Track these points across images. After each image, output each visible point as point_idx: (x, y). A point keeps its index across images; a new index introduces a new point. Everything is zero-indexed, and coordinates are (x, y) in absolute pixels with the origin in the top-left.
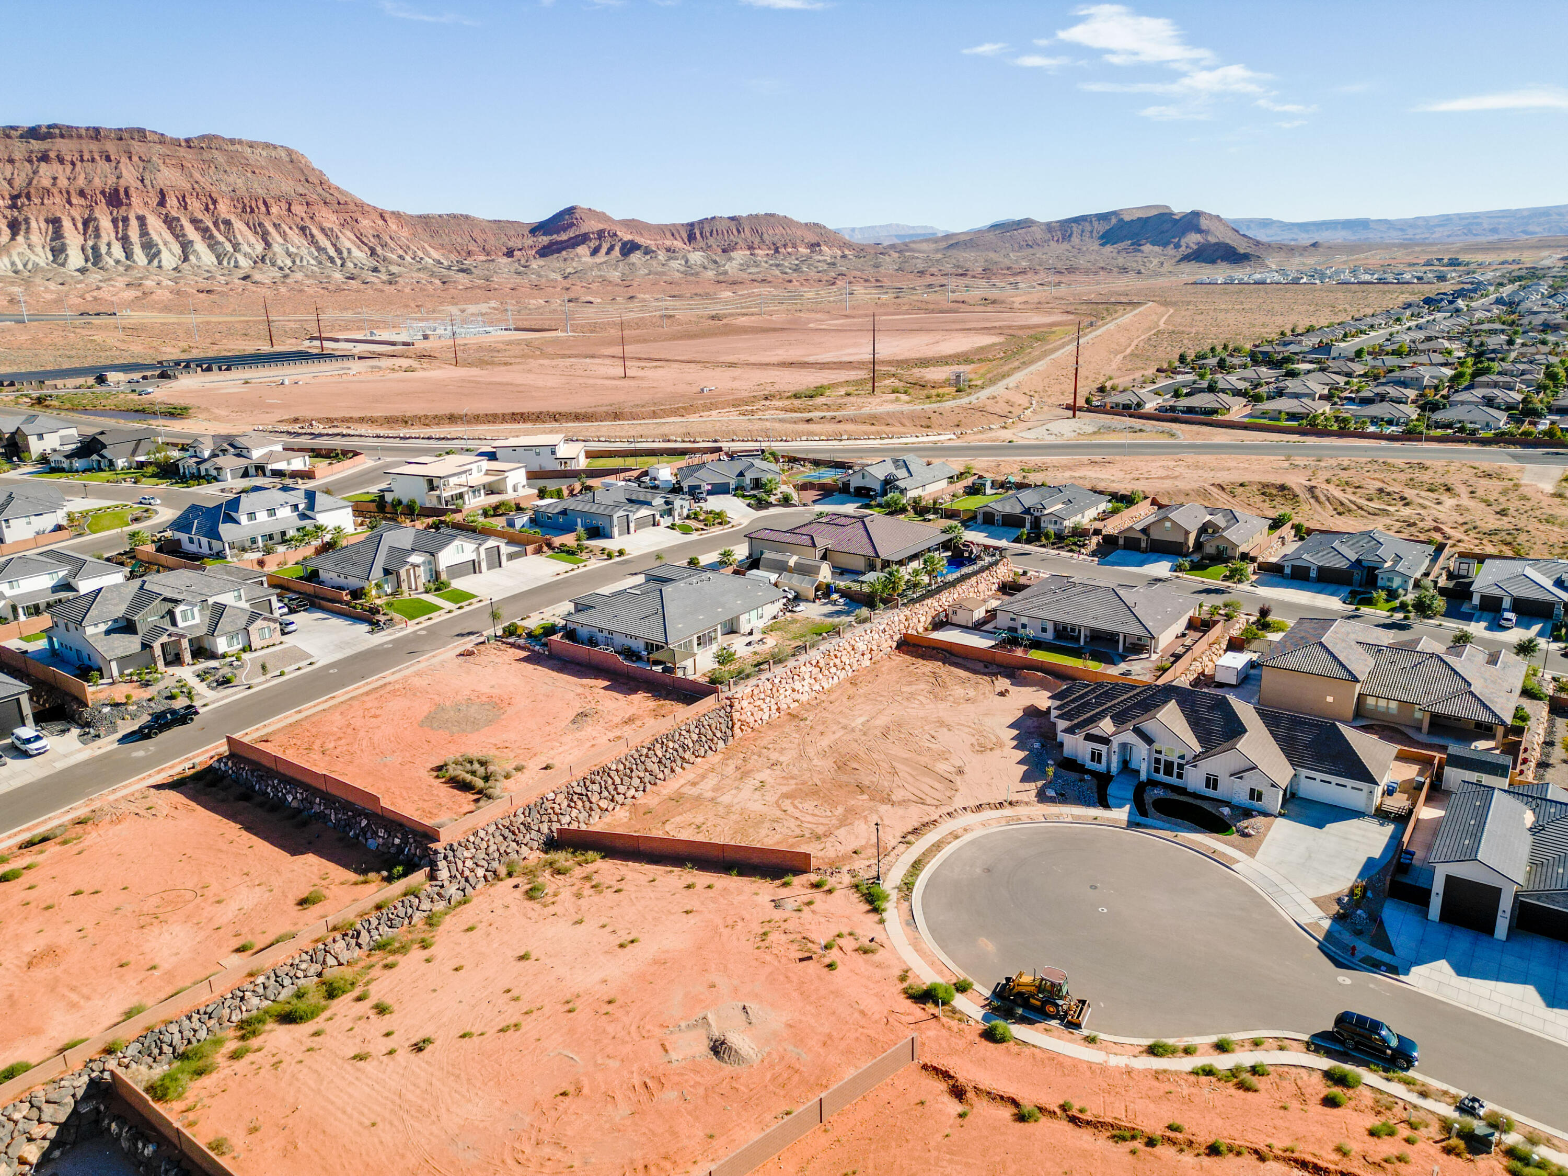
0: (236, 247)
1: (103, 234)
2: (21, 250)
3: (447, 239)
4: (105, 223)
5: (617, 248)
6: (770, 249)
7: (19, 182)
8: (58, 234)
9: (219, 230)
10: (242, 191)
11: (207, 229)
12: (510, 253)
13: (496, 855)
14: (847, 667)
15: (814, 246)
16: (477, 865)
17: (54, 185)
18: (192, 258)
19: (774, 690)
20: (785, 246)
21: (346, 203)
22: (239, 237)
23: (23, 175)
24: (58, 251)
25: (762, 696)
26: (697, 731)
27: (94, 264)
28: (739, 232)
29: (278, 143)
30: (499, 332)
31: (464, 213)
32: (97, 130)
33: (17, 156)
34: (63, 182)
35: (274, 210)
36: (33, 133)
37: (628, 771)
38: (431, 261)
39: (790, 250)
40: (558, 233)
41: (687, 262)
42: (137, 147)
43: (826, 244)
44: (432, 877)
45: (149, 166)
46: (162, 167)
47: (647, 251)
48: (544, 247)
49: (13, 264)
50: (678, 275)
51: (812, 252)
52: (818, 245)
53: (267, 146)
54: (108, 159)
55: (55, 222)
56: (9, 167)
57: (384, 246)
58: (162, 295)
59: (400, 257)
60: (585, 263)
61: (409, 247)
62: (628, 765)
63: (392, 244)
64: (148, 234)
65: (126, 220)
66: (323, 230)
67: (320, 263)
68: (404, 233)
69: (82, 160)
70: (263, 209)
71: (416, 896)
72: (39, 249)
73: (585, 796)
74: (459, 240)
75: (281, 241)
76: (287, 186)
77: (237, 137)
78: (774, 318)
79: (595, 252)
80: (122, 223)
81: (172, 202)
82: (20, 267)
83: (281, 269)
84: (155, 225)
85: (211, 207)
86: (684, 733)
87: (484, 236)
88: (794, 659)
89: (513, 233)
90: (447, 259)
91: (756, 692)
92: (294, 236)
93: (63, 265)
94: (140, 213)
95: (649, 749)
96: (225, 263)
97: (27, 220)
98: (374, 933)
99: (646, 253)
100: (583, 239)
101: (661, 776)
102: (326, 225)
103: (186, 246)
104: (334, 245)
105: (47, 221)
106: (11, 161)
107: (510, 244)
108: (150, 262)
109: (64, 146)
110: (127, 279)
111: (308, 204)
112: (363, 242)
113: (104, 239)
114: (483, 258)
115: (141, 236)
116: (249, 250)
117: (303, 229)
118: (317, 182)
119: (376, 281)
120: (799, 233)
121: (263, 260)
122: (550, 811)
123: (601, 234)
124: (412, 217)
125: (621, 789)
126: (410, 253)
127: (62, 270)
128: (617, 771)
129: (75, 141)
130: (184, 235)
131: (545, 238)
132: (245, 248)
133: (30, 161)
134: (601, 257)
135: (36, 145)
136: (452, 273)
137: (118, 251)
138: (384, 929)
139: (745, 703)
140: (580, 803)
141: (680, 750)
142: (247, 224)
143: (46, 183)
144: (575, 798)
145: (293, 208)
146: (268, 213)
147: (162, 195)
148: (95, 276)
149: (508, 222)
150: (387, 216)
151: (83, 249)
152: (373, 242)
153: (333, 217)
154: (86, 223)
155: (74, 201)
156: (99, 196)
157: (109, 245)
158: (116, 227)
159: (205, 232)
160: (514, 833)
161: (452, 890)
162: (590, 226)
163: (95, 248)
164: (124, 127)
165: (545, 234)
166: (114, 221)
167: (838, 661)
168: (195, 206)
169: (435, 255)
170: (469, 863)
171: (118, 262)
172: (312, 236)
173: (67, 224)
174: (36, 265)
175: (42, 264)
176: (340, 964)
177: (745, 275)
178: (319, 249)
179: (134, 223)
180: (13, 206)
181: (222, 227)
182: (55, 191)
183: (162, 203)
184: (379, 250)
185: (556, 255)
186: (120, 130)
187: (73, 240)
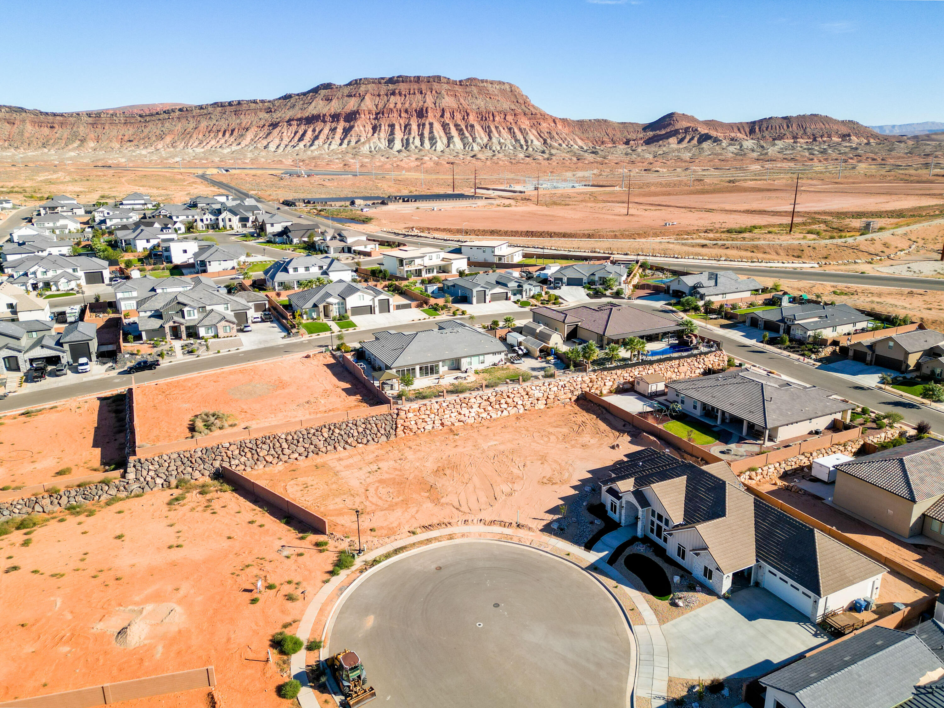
0: (474, 140)
1: (412, 133)
2: (374, 141)
3: (591, 134)
4: (414, 127)
5: (696, 139)
6: (809, 138)
7: (380, 106)
8: (392, 133)
9: (467, 130)
10: (483, 109)
11: (461, 130)
12: (627, 143)
13: (175, 473)
14: (520, 407)
15: (845, 137)
16: (158, 476)
17: (395, 107)
18: (451, 145)
19: (441, 410)
20: (822, 137)
21: (536, 114)
22: (476, 134)
23: (383, 102)
24: (391, 141)
25: (428, 412)
26: (364, 426)
27: (405, 148)
28: (788, 127)
29: (505, 81)
30: (581, 187)
31: (605, 118)
32: (418, 77)
33: (382, 93)
34: (399, 106)
35: (497, 119)
36: (391, 81)
37: (295, 442)
38: (577, 147)
39: (825, 139)
40: (660, 129)
41: (741, 147)
42: (436, 86)
43: (856, 135)
44: (123, 476)
45: (440, 96)
46: (446, 96)
47: (716, 140)
48: (650, 138)
49: (370, 148)
50: (731, 155)
51: (843, 140)
52: (849, 135)
53: (500, 83)
54: (421, 93)
55: (392, 126)
56: (378, 98)
57: (552, 138)
58: (430, 164)
59: (560, 145)
60: (672, 148)
61: (566, 139)
62: (295, 437)
63: (556, 137)
64: (433, 132)
65: (424, 125)
66: (520, 129)
67: (515, 148)
68: (566, 130)
69: (409, 94)
70: (491, 118)
71: (107, 484)
72: (383, 140)
73: (254, 451)
74: (598, 135)
75: (497, 135)
76: (506, 105)
77: (485, 79)
78: (776, 182)
79: (680, 141)
80: (421, 126)
81: (447, 115)
82: (373, 149)
83: (494, 151)
84: (437, 127)
85: (466, 117)
86: (350, 425)
87: (614, 132)
88: (469, 392)
89: (632, 130)
90: (587, 145)
91: (423, 409)
92: (505, 133)
93: (391, 148)
94: (431, 121)
95: (317, 431)
96: (467, 148)
97: (380, 125)
98: (72, 499)
99: (714, 142)
100: (675, 133)
101: (324, 449)
102: (523, 126)
103: (450, 139)
104: (525, 138)
105: (389, 126)
106: (379, 95)
107: (629, 137)
108: (431, 147)
109: (403, 87)
110: (417, 156)
111: (515, 115)
112: (541, 136)
113: (412, 136)
114: (610, 145)
115: (430, 133)
116: (480, 141)
117: (510, 129)
118: (522, 102)
119: (540, 158)
120: (835, 127)
121: (486, 147)
122: (223, 454)
123: (687, 130)
124: (573, 121)
125: (287, 451)
126: (566, 142)
127: (391, 151)
128: (286, 440)
129: (408, 84)
130: (450, 133)
131: (651, 133)
132: (478, 140)
133: (387, 95)
134: (684, 144)
135: (391, 87)
136: (586, 154)
137: (417, 142)
138: (80, 498)
139: (410, 415)
140: (249, 455)
141: (345, 436)
142: (482, 127)
143: (392, 106)
144: (246, 450)
145: (507, 117)
146: (494, 120)
147: (443, 110)
148: (404, 154)
149: (630, 123)
150: (557, 121)
151: (402, 140)
152: (546, 136)
153: (527, 122)
154: (405, 127)
155: (402, 115)
156: (414, 112)
157: (414, 138)
158: (419, 129)
159: (460, 131)
160: (191, 462)
161: (135, 486)
162: (683, 124)
163: (408, 140)
164: (431, 75)
165: (652, 131)
166: (419, 126)
167: (510, 401)
168: (458, 116)
169: (580, 143)
170: (152, 473)
171: (416, 147)
172: (514, 133)
173: (397, 127)
174: (380, 148)
175: (383, 148)
176: (44, 512)
177: (780, 156)
178: (517, 140)
179: (427, 126)
180: (376, 118)
181: (469, 128)
182: (395, 110)
183: (442, 116)
184: (549, 141)
185: (655, 143)
186: (429, 77)
187: (399, 135)
